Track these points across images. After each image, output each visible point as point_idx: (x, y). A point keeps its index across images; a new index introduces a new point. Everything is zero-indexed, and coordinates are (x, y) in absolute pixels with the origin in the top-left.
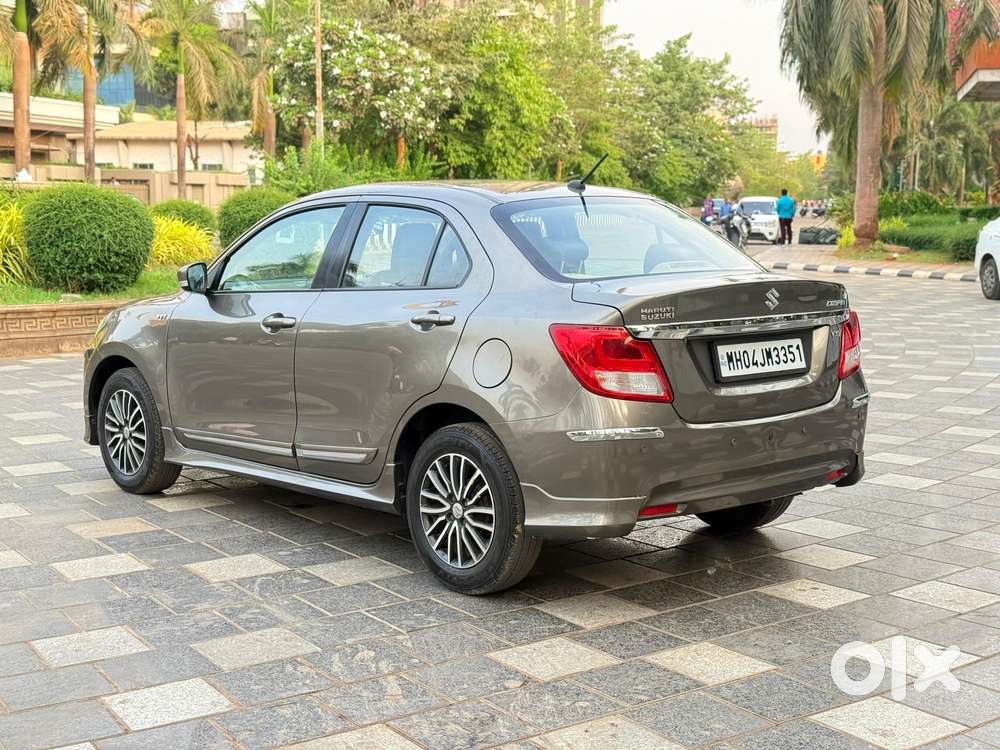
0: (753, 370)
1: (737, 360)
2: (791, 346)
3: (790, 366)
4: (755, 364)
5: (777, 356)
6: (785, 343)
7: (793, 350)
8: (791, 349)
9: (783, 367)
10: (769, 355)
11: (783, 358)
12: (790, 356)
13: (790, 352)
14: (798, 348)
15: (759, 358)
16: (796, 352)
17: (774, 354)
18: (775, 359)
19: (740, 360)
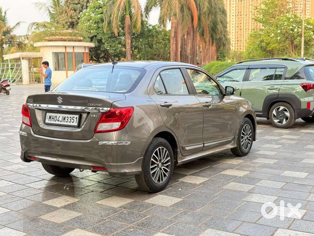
0: (57, 122)
1: (52, 118)
2: (74, 117)
3: (71, 124)
4: (58, 121)
5: (67, 120)
6: (72, 116)
7: (75, 119)
8: (73, 118)
9: (68, 124)
10: (64, 119)
11: (69, 120)
12: (73, 121)
13: (73, 119)
14: (76, 118)
15: (60, 119)
16: (75, 120)
17: (66, 119)
18: (66, 120)
19: (53, 118)
